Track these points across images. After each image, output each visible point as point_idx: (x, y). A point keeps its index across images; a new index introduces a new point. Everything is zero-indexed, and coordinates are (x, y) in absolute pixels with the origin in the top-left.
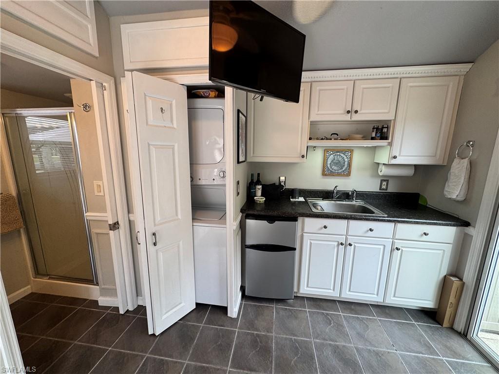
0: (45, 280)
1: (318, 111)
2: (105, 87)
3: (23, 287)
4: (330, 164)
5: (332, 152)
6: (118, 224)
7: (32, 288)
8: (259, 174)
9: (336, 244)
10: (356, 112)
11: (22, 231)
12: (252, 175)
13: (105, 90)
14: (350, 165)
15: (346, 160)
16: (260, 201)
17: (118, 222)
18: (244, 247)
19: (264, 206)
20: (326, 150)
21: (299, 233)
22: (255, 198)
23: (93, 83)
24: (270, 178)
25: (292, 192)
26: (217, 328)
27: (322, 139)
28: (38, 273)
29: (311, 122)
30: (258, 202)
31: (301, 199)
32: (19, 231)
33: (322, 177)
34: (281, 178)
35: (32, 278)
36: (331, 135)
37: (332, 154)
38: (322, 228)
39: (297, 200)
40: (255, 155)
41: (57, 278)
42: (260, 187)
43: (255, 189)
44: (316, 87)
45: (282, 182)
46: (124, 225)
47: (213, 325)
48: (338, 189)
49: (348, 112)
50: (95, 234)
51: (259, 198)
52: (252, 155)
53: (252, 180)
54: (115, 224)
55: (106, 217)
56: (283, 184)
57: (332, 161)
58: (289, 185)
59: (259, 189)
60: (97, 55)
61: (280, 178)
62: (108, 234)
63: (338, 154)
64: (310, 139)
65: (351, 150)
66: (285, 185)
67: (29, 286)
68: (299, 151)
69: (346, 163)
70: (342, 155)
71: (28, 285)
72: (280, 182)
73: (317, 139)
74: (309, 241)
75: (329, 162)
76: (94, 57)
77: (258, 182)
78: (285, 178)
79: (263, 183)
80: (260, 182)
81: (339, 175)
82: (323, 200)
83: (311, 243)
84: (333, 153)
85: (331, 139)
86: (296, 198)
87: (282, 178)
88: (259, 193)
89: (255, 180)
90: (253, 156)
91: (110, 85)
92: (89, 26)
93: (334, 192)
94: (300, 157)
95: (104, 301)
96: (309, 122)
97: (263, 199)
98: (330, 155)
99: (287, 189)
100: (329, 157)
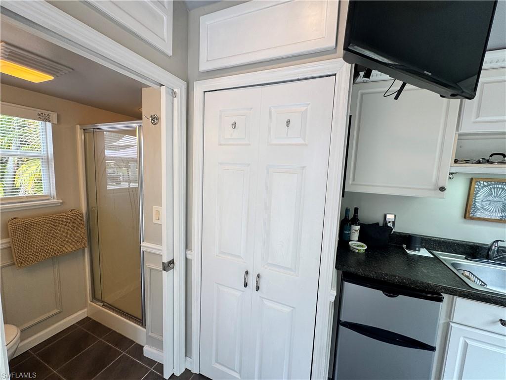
0: (98, 306)
1: (478, 116)
2: (175, 93)
3: (81, 310)
4: (482, 201)
5: (487, 182)
6: (173, 263)
7: (87, 311)
8: (356, 210)
11: (86, 250)
12: (347, 210)
13: (175, 97)
16: (359, 250)
17: (173, 259)
18: (338, 323)
19: (363, 258)
20: (474, 180)
21: (442, 320)
22: (350, 243)
23: (163, 89)
24: (371, 215)
25: (409, 240)
27: (479, 162)
28: (94, 298)
29: (460, 135)
30: (357, 251)
31: (424, 252)
32: (84, 250)
33: (463, 220)
34: (388, 215)
35: (89, 302)
36: (491, 156)
37: (485, 186)
39: (416, 253)
40: (354, 183)
41: (108, 307)
42: (358, 228)
43: (350, 230)
45: (389, 222)
46: (179, 265)
48: (500, 244)
50: (148, 270)
51: (358, 246)
52: (350, 182)
53: (346, 217)
54: (170, 263)
55: (161, 250)
56: (390, 225)
57: (486, 198)
58: (400, 228)
59: (355, 231)
60: (170, 53)
61: (385, 216)
62: (161, 274)
63: (500, 186)
64: (456, 161)
66: (393, 225)
67: (86, 310)
68: (434, 179)
71: (85, 308)
72: (386, 223)
73: (467, 161)
74: (462, 339)
75: (479, 198)
76: (167, 55)
77: (355, 221)
78: (395, 216)
79: (361, 222)
80: (358, 220)
81: (500, 220)
82: (466, 258)
83: (466, 345)
84: (490, 185)
85: (492, 163)
86: (415, 250)
87: (390, 217)
88: (355, 236)
89: (351, 215)
90: (352, 184)
91: (181, 92)
92: (165, 18)
93: (490, 249)
95: (149, 352)
96: (457, 135)
97: (362, 246)
98: (483, 187)
99: (397, 234)
100: (479, 191)
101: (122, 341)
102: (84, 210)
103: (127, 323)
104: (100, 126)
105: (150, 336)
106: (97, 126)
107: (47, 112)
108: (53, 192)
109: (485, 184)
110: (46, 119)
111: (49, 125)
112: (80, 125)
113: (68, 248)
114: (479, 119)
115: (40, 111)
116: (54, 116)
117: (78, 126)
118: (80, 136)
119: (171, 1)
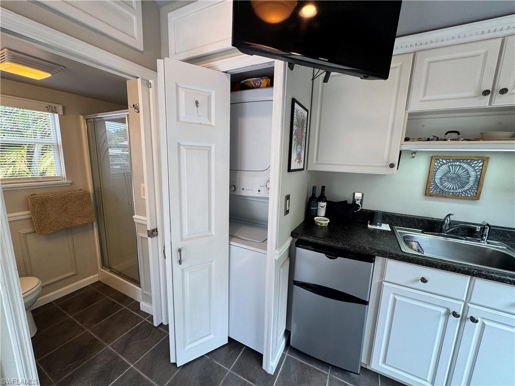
0: (107, 272)
1: (425, 95)
2: (150, 83)
3: (93, 275)
4: (441, 179)
5: (446, 160)
6: (157, 231)
7: (99, 276)
8: (323, 188)
9: (443, 311)
10: (504, 91)
11: (95, 224)
12: (314, 188)
13: (151, 87)
14: (479, 182)
15: (473, 174)
16: (321, 224)
17: (157, 228)
19: (326, 230)
20: (435, 158)
21: (376, 280)
22: (315, 218)
23: (139, 80)
24: (341, 193)
25: (372, 216)
26: (246, 382)
27: (429, 140)
28: (103, 265)
29: (410, 114)
30: (319, 224)
31: (386, 227)
32: (93, 224)
33: (424, 197)
34: (356, 194)
35: (100, 268)
36: (446, 134)
37: (444, 164)
38: (417, 280)
39: (378, 227)
40: (318, 162)
41: (115, 273)
42: (325, 204)
43: (317, 206)
45: (358, 200)
47: (242, 376)
48: (452, 218)
49: (486, 93)
50: (140, 238)
51: (322, 219)
52: (315, 161)
53: (314, 194)
54: (153, 230)
55: (146, 221)
56: (358, 202)
57: (445, 175)
58: (367, 206)
59: (322, 207)
60: (142, 49)
61: (354, 194)
62: (147, 239)
63: (458, 163)
64: (407, 139)
65: (484, 159)
66: (361, 203)
67: (97, 275)
68: (386, 157)
69: (472, 179)
70: (465, 166)
71: (96, 274)
72: (354, 201)
73: (420, 140)
74: (391, 296)
75: (439, 175)
76: (139, 51)
77: (322, 198)
78: (362, 194)
79: (327, 200)
80: (325, 197)
81: (456, 196)
82: (422, 232)
83: (395, 300)
84: (448, 163)
85: (445, 140)
86: (376, 225)
87: (358, 195)
88: (322, 212)
89: (318, 194)
90: (316, 164)
92: (134, 18)
93: (443, 222)
94: (387, 167)
95: (144, 306)
96: (407, 115)
97: (327, 221)
98: (442, 165)
99: (364, 211)
100: (438, 169)
101: (125, 299)
102: (91, 190)
103: (128, 285)
104: (100, 115)
105: (144, 294)
106: (96, 115)
107: (53, 105)
108: (64, 174)
109: (444, 161)
110: (54, 111)
111: (57, 116)
112: (83, 115)
113: (79, 222)
114: (426, 98)
115: (48, 104)
116: (60, 108)
117: (81, 117)
118: (83, 126)
119: (139, 1)
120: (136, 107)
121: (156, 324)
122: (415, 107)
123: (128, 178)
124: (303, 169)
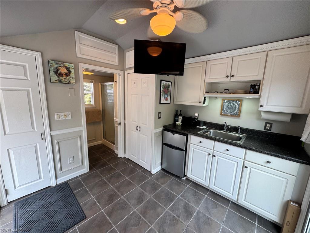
0: (105, 140)
1: (210, 76)
2: (120, 74)
3: (100, 141)
4: (226, 108)
7: (102, 142)
8: (181, 111)
10: (233, 76)
12: (177, 111)
14: (240, 110)
15: (237, 106)
19: (180, 127)
20: (223, 100)
21: (188, 143)
22: (177, 122)
23: (117, 74)
24: (190, 114)
25: (199, 123)
28: (104, 137)
29: (207, 83)
30: (178, 125)
31: (205, 127)
32: (101, 122)
33: (220, 116)
35: (103, 139)
36: (224, 90)
37: (227, 102)
38: (198, 142)
39: (202, 127)
41: (107, 140)
42: (181, 117)
43: (178, 118)
44: (209, 64)
46: (122, 124)
48: (227, 124)
49: (227, 77)
51: (179, 123)
52: (176, 100)
53: (177, 113)
54: (119, 123)
55: (117, 120)
56: (196, 117)
57: (227, 106)
60: (118, 65)
61: (195, 114)
62: (117, 126)
63: (231, 102)
64: (207, 93)
65: (241, 100)
66: (198, 118)
69: (237, 108)
70: (234, 103)
72: (195, 117)
73: (212, 93)
74: (193, 148)
75: (225, 107)
76: (117, 66)
77: (180, 115)
78: (198, 114)
79: (183, 116)
80: (181, 115)
81: (231, 116)
82: (217, 130)
83: (193, 150)
84: (228, 102)
86: (201, 127)
88: (180, 120)
89: (179, 113)
91: (122, 74)
92: (116, 56)
93: (224, 126)
96: (205, 83)
98: (226, 103)
100: (225, 104)
101: (110, 149)
102: (101, 109)
103: (111, 145)
104: (105, 83)
105: (116, 147)
107: (92, 80)
108: (94, 104)
109: (227, 101)
110: (92, 82)
111: (93, 84)
112: (100, 83)
113: (97, 121)
114: (210, 78)
115: (90, 80)
116: (94, 81)
117: (100, 84)
118: (100, 86)
120: (116, 81)
121: (119, 157)
122: (208, 81)
123: (113, 106)
124: (170, 103)
